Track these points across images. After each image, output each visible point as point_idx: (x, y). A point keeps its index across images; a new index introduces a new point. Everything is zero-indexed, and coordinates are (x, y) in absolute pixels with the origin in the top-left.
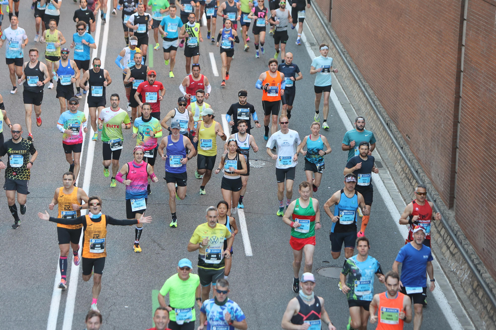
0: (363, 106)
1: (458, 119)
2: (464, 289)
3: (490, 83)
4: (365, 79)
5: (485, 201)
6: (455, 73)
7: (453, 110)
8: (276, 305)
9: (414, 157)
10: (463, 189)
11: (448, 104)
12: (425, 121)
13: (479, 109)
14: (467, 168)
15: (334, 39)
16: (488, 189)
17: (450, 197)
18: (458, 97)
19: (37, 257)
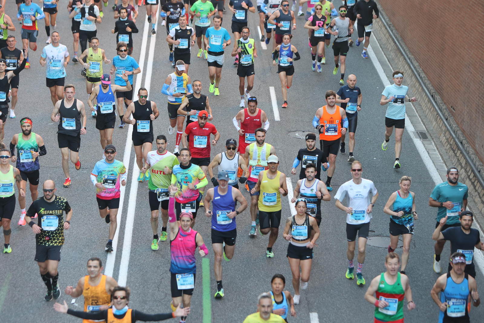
0: (408, 78)
4: (410, 51)
9: (458, 129)
12: (469, 93)
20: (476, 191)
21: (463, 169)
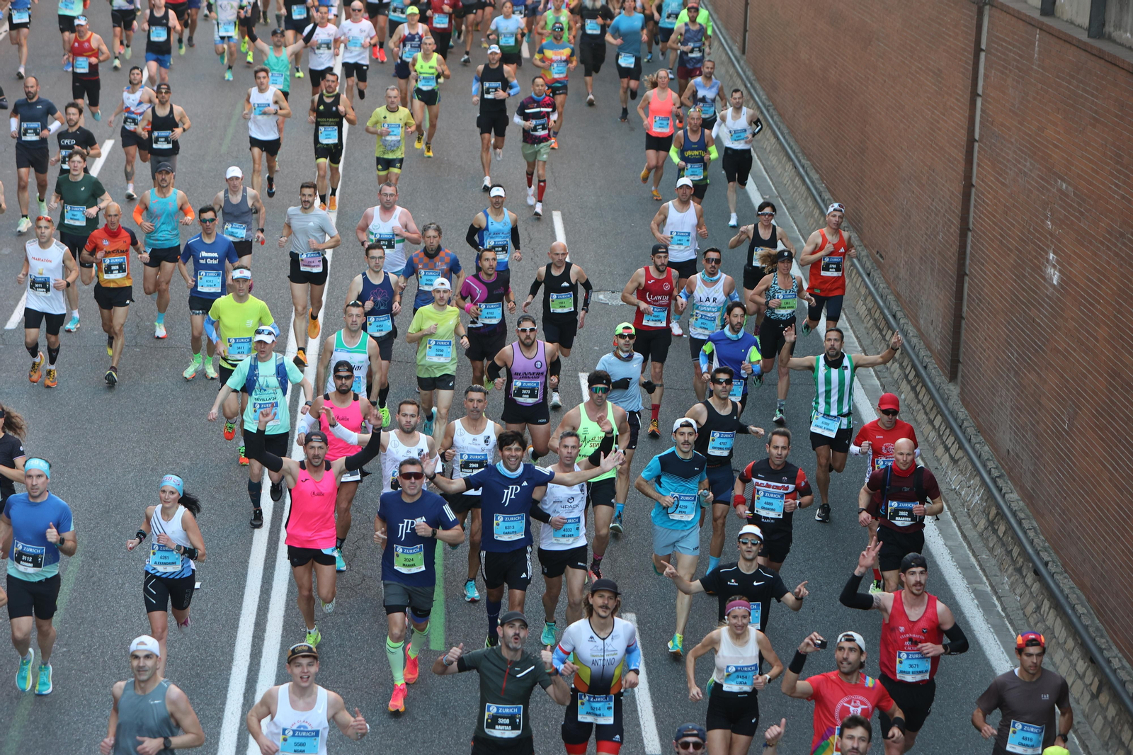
0: (800, 200)
1: (967, 223)
2: (972, 521)
3: (1026, 160)
4: (804, 154)
5: (1012, 367)
6: (964, 143)
7: (960, 208)
8: (645, 544)
9: (889, 291)
10: (975, 347)
11: (950, 197)
12: (909, 228)
13: (1005, 206)
14: (983, 310)
15: (751, 84)
16: (1018, 347)
17: (952, 361)
18: (968, 186)
19: (230, 454)
20: (919, 402)
21: (896, 364)
